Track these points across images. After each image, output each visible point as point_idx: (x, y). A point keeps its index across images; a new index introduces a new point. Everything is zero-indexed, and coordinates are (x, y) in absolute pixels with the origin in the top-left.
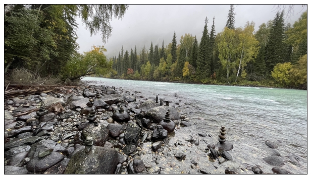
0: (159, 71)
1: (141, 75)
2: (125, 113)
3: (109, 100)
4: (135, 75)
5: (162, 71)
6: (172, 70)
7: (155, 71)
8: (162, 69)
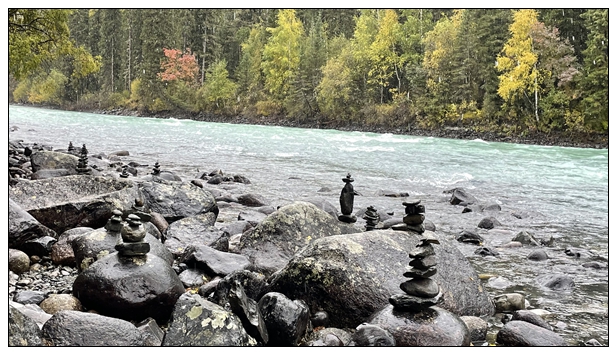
0: (351, 63)
1: (243, 91)
2: (153, 264)
3: (50, 205)
4: (205, 91)
5: (369, 64)
6: (431, 60)
7: (330, 67)
8: (374, 51)
